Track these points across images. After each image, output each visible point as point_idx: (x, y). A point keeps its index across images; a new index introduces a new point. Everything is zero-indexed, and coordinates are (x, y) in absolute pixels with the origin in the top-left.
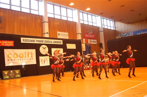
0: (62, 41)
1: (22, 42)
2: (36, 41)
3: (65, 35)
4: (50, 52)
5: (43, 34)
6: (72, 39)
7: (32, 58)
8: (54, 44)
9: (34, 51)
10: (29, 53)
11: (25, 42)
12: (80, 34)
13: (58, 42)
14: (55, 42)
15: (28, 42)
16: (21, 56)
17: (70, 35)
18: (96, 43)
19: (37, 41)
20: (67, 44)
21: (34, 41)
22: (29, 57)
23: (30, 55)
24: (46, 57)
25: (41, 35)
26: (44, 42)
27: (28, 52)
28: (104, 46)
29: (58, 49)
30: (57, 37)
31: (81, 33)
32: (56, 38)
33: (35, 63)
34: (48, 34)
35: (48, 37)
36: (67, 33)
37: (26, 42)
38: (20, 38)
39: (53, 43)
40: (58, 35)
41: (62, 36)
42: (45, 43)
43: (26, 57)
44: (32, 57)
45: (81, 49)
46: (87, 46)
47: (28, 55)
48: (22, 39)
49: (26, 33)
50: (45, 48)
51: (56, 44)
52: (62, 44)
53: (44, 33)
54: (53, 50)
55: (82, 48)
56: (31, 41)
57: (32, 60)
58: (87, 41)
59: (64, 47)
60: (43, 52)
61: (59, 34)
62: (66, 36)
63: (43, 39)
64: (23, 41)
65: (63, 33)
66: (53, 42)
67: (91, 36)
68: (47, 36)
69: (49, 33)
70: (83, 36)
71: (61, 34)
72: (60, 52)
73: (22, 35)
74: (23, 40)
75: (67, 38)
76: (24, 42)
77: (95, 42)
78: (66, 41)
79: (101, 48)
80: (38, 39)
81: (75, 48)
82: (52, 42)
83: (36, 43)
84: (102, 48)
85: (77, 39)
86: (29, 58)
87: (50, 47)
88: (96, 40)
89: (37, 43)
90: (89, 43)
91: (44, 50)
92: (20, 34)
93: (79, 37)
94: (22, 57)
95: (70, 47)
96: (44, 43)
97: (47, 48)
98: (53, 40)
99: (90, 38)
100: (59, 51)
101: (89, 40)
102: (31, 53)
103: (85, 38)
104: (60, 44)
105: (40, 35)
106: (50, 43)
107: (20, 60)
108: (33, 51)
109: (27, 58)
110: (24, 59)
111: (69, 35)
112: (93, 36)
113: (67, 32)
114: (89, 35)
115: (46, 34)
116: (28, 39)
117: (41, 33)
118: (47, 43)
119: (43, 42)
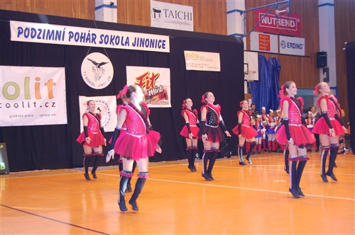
0: (167, 38)
1: (14, 37)
2: (67, 36)
3: (181, 15)
4: (119, 79)
5: (94, 8)
6: (206, 32)
7: (52, 100)
8: (136, 48)
9: (58, 75)
10: (42, 82)
11: (26, 37)
12: (241, 12)
13: (152, 43)
14: (142, 42)
15: (39, 38)
16: (11, 90)
17: (200, 16)
18: (301, 52)
19: (70, 37)
20: (186, 52)
21: (59, 35)
22: (38, 97)
23: (44, 91)
24: (105, 98)
25: (86, 11)
26: (98, 40)
27: (38, 79)
28: (332, 63)
29: (153, 70)
30: (149, 20)
31: (243, 9)
32: (144, 24)
33: (62, 119)
34: (115, 10)
35: (115, 21)
36: (190, 9)
37: (29, 40)
38: (9, 24)
39: (131, 47)
40: (152, 13)
41: (168, 19)
42: (103, 45)
43: (27, 97)
44: (51, 96)
45: (242, 74)
46: (267, 63)
47: (37, 87)
48: (14, 25)
49: (28, 5)
50: (103, 64)
51: (145, 49)
52: (167, 50)
53: (100, 7)
54: (133, 73)
55: (245, 70)
56: (50, 34)
57: (51, 110)
58: (265, 43)
59: (173, 61)
60: (92, 80)
61: (156, 11)
62: (183, 21)
63: (93, 31)
64: (19, 33)
65: (174, 7)
66: (132, 41)
67: (281, 22)
68: (110, 16)
69: (120, 7)
70: (252, 23)
71: (163, 12)
72: (157, 83)
73: (14, 9)
74: (18, 31)
75: (189, 27)
76: (22, 39)
77: (298, 46)
78: (182, 41)
79: (321, 70)
80: (75, 29)
81: (219, 70)
82: (130, 40)
83: (66, 42)
84: (326, 70)
85: (229, 33)
86: (39, 102)
87: (121, 59)
88: (301, 41)
89: (73, 43)
90: (274, 49)
91: (99, 71)
92: (8, 8)
93: (235, 26)
94: (16, 96)
95: (198, 62)
96: (98, 45)
97: (110, 63)
98: (132, 36)
99: (280, 32)
100: (155, 77)
101: (273, 38)
102: (50, 83)
103: (257, 29)
104: (161, 50)
105: (83, 11)
106: (120, 47)
107: (8, 106)
108: (56, 72)
109: (33, 99)
110: (20, 105)
111: (198, 17)
112: (291, 24)
113: (189, 5)
114: (277, 17)
115: (105, 9)
116: (37, 26)
117: (86, 5)
118: (109, 46)
119: (94, 39)
